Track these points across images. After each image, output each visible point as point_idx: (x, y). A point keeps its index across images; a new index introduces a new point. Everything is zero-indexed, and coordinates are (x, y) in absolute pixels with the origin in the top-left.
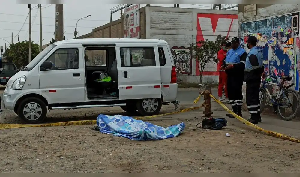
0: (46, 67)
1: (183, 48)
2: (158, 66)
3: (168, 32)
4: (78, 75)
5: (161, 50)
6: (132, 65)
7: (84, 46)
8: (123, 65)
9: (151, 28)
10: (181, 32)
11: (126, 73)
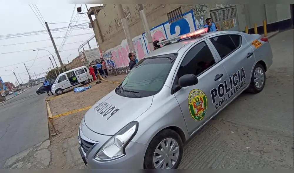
0: (59, 82)
1: (98, 59)
2: (86, 72)
3: (93, 56)
4: (67, 81)
5: (85, 68)
6: (79, 74)
7: (66, 74)
8: (77, 75)
9: (87, 57)
10: (97, 55)
11: (78, 77)
